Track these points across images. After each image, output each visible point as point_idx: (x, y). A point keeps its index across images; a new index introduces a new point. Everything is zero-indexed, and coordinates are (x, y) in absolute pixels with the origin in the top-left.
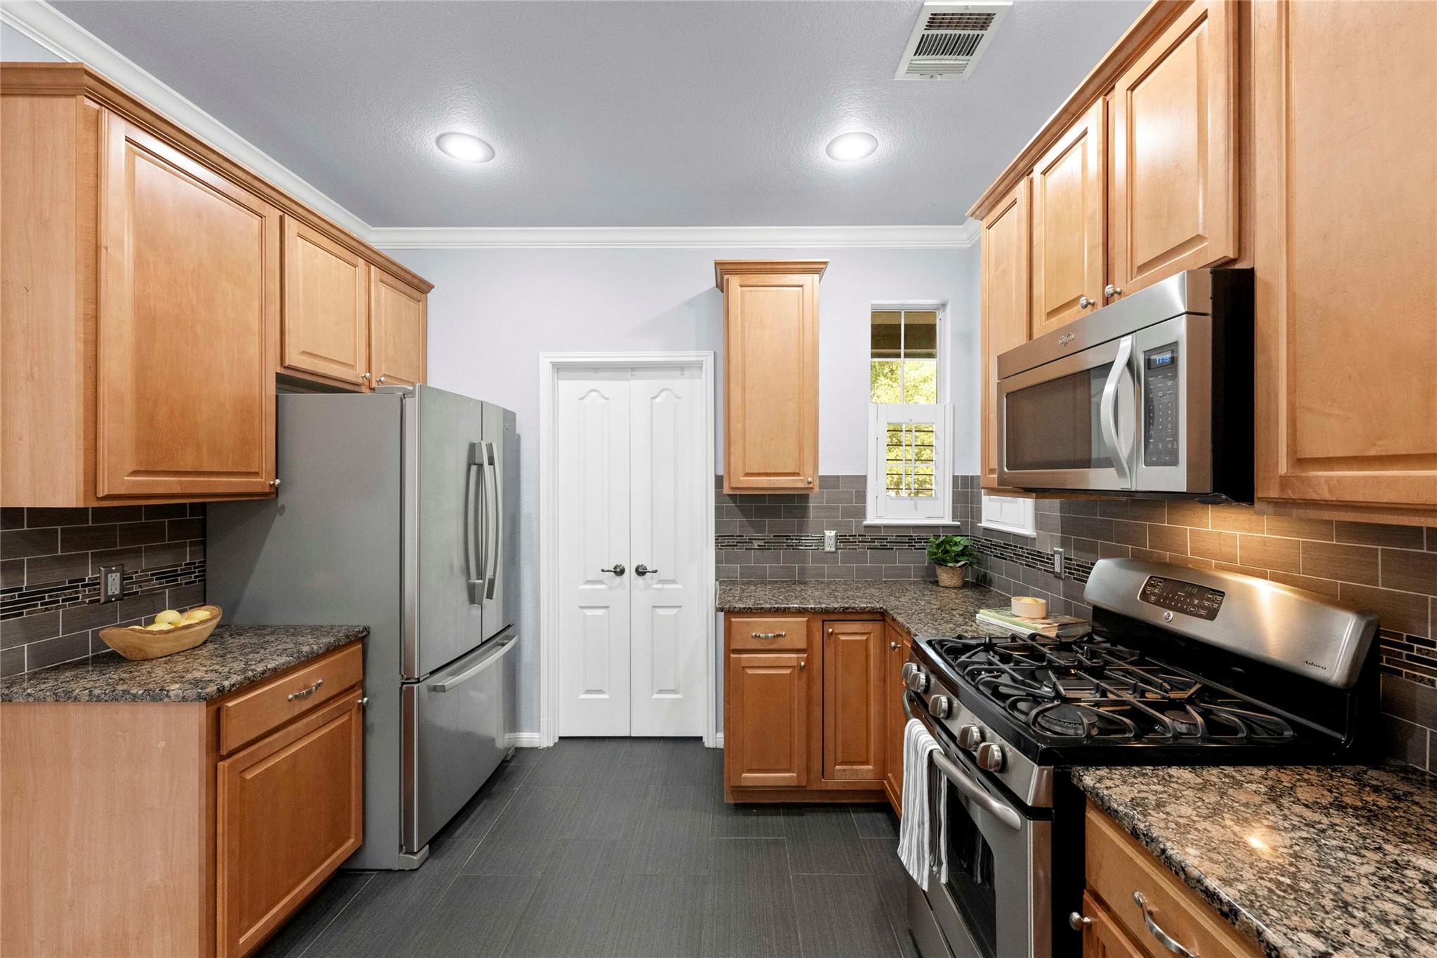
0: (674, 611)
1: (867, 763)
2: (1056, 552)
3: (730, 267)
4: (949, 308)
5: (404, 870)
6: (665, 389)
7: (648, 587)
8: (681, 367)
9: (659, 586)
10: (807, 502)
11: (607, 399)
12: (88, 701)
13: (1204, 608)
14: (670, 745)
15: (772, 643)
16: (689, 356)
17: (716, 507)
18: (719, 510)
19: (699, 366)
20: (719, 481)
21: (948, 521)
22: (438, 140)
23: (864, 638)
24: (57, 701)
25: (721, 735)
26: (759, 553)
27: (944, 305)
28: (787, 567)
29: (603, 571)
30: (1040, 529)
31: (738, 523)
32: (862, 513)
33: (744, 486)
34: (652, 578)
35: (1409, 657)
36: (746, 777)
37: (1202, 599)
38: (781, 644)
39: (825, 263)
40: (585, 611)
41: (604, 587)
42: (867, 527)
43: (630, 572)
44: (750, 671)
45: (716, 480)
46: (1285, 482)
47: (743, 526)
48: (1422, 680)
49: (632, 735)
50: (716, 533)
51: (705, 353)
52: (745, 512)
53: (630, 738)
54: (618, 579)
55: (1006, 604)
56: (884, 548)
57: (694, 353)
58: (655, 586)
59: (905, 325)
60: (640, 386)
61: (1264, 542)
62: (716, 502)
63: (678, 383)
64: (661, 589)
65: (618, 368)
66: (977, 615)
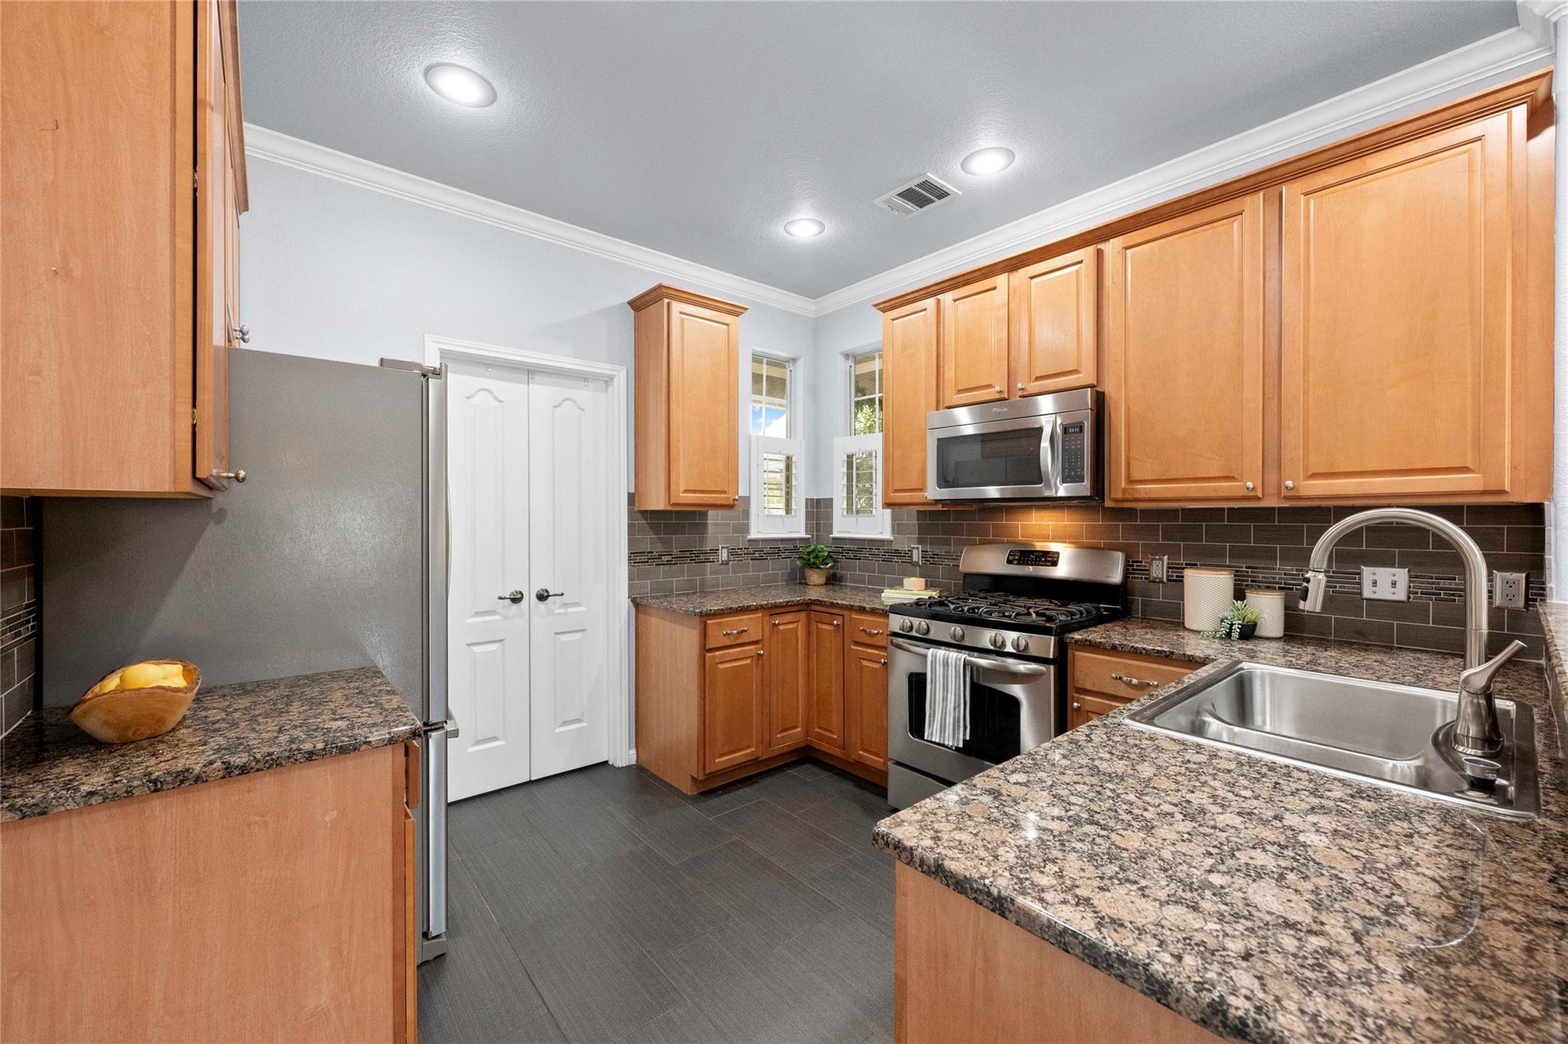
0: (577, 636)
1: (796, 727)
2: (914, 548)
3: (673, 292)
4: (800, 364)
5: (427, 961)
6: (567, 399)
7: (550, 613)
8: (585, 377)
9: (562, 611)
10: (706, 520)
11: (501, 401)
12: (222, 778)
13: (1049, 561)
14: (580, 776)
15: (737, 638)
16: (603, 368)
17: (629, 524)
18: (631, 527)
19: (608, 381)
20: (632, 498)
21: (803, 535)
22: (428, 72)
23: (795, 625)
24: (156, 790)
25: (633, 751)
26: (667, 568)
27: (794, 360)
28: (690, 580)
29: (501, 598)
30: (898, 533)
31: (649, 542)
32: (746, 529)
33: (683, 502)
34: (554, 603)
35: (1133, 570)
36: (719, 762)
37: (1046, 557)
38: (745, 638)
39: (746, 309)
40: (473, 648)
41: (498, 617)
42: (750, 541)
43: (530, 598)
44: (721, 666)
45: (629, 497)
46: (1124, 491)
47: (653, 543)
48: (1138, 578)
49: (533, 779)
50: (629, 550)
51: (618, 367)
52: (655, 529)
53: (530, 782)
54: (515, 607)
55: (901, 584)
56: (761, 559)
57: (608, 366)
58: (557, 611)
59: (767, 376)
60: (542, 392)
61: (1065, 526)
62: (629, 520)
63: (584, 395)
64: (564, 614)
65: (515, 368)
66: (883, 595)
